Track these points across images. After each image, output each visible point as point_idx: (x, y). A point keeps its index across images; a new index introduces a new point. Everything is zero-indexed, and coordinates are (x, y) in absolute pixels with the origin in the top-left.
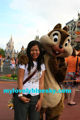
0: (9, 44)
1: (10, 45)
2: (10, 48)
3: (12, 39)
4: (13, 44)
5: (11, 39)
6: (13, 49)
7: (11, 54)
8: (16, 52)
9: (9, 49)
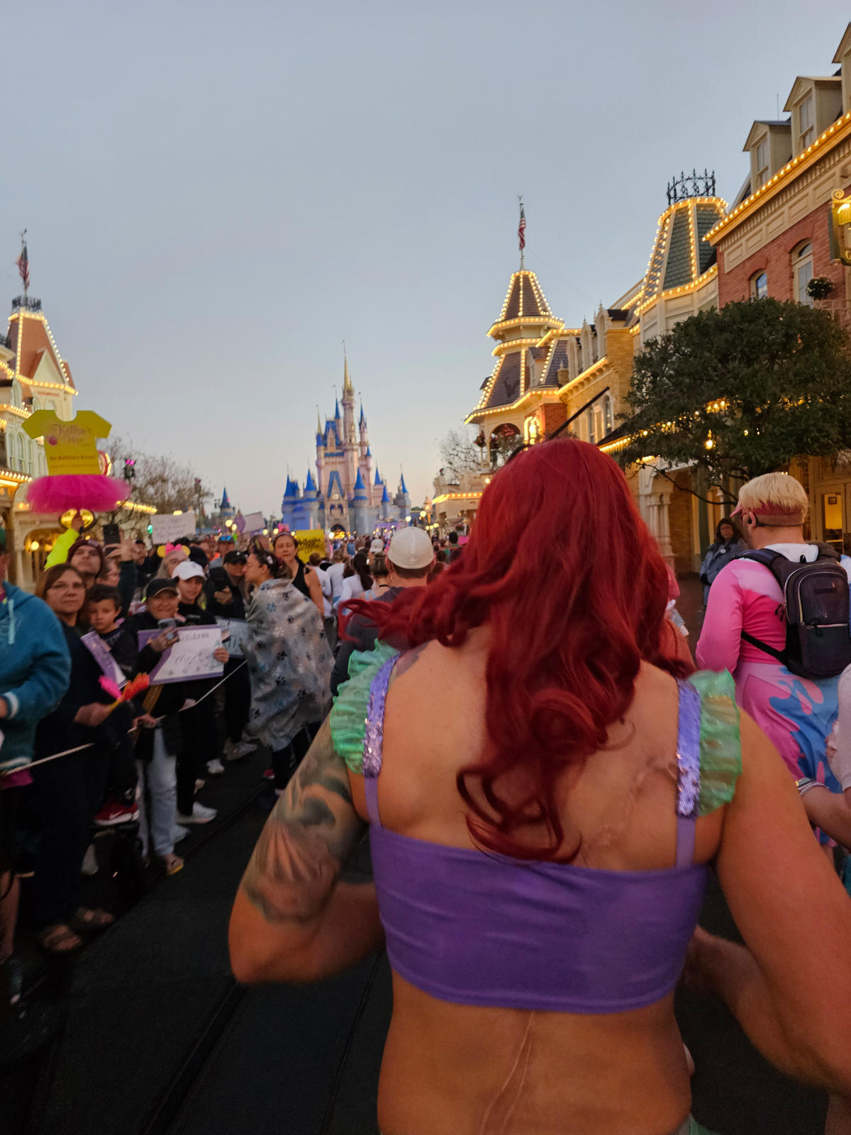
0: (331, 435)
1: (339, 445)
2: (346, 464)
3: (356, 397)
4: (361, 433)
5: (348, 392)
6: (368, 470)
7: (351, 505)
8: (389, 490)
9: (334, 475)
